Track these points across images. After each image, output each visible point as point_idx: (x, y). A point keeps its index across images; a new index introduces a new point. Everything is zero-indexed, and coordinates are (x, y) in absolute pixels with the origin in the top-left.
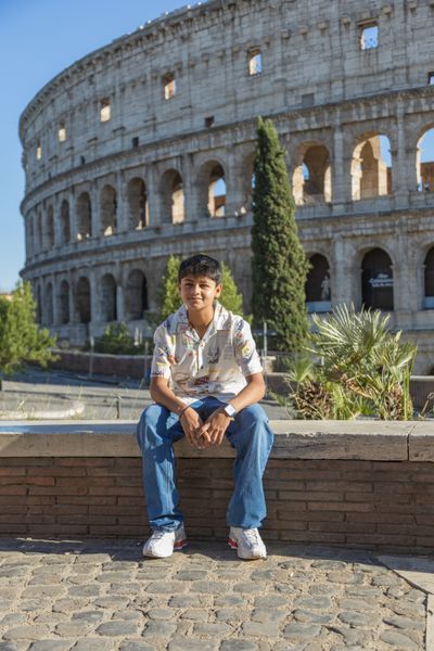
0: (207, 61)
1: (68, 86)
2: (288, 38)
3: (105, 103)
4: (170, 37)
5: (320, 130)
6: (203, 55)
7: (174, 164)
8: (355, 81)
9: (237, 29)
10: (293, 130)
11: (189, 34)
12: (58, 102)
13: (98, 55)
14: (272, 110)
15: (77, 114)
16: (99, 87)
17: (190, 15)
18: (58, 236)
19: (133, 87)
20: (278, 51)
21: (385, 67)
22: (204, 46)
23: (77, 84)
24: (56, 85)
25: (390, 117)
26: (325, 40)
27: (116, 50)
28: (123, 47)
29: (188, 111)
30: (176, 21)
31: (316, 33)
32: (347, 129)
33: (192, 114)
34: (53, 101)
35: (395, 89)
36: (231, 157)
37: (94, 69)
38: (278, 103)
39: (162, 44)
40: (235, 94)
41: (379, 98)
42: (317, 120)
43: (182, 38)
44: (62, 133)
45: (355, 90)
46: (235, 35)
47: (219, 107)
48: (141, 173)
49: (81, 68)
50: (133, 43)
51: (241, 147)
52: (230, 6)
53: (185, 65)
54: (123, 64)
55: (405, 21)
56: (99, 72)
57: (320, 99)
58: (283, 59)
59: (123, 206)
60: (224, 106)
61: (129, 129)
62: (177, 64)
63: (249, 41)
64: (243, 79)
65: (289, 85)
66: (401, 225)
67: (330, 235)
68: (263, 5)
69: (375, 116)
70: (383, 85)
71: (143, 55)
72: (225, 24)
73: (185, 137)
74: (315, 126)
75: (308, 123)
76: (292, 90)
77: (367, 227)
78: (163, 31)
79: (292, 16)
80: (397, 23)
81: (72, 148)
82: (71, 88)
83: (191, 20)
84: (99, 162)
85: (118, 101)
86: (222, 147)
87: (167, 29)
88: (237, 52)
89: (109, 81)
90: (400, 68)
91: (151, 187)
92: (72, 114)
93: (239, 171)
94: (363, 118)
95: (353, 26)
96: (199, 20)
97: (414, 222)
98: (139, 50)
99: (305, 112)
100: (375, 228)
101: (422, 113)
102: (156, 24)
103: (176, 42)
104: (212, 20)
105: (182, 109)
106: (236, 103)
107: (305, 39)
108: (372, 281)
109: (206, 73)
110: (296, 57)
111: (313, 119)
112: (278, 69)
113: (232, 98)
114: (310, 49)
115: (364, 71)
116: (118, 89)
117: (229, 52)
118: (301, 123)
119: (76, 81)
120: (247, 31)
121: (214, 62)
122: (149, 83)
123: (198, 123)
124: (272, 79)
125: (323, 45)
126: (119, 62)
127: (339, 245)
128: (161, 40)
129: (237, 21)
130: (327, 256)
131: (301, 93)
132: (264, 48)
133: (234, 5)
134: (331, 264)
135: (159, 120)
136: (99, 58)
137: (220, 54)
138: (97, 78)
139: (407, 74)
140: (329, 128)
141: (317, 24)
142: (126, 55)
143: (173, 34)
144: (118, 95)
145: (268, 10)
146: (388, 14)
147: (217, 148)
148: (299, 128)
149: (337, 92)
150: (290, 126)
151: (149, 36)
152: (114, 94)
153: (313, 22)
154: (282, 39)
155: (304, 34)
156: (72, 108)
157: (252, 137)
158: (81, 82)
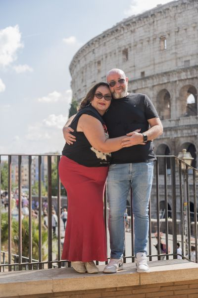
0: (142, 43)
1: (84, 54)
2: (178, 32)
3: (99, 63)
4: (126, 31)
5: (192, 79)
6: (140, 40)
9: (155, 27)
10: (180, 79)
11: (134, 29)
12: (81, 62)
13: (95, 40)
14: (170, 68)
15: (88, 69)
16: (97, 55)
17: (134, 20)
19: (111, 55)
20: (173, 38)
22: (140, 35)
23: (88, 53)
24: (79, 53)
27: (104, 37)
28: (106, 36)
29: (133, 68)
30: (127, 23)
31: (191, 29)
33: (135, 70)
34: (79, 61)
36: (152, 92)
37: (95, 46)
38: (173, 65)
39: (122, 34)
40: (154, 60)
42: (191, 74)
43: (131, 31)
46: (154, 30)
47: (147, 67)
49: (89, 45)
50: (110, 34)
51: (156, 87)
52: (152, 15)
53: (132, 45)
54: (107, 44)
56: (97, 48)
57: (192, 63)
58: (176, 42)
60: (149, 66)
62: (129, 44)
63: (161, 33)
64: (158, 52)
65: (179, 56)
67: (196, 134)
68: (167, 15)
71: (115, 39)
72: (150, 24)
74: (190, 77)
75: (187, 75)
76: (179, 58)
78: (123, 28)
79: (180, 21)
81: (85, 86)
82: (86, 55)
83: (135, 22)
85: (104, 62)
86: (147, 87)
87: (124, 27)
88: (155, 39)
89: (101, 53)
92: (86, 69)
93: (155, 100)
96: (138, 23)
98: (112, 37)
99: (185, 70)
102: (119, 25)
103: (128, 33)
104: (144, 22)
105: (130, 67)
106: (154, 64)
107: (186, 32)
109: (141, 49)
110: (182, 41)
111: (189, 73)
112: (173, 47)
113: (153, 62)
114: (188, 37)
116: (104, 57)
117: (151, 39)
118: (183, 76)
119: (87, 52)
120: (160, 28)
121: (145, 43)
122: (117, 54)
123: (138, 75)
124: (171, 52)
125: (194, 35)
126: (105, 43)
128: (122, 32)
129: (155, 23)
130: (195, 144)
131: (184, 59)
132: (167, 36)
133: (154, 15)
134: (197, 149)
136: (96, 41)
137: (147, 39)
138: (96, 51)
140: (196, 78)
141: (192, 24)
142: (108, 39)
143: (127, 29)
144: (104, 59)
145: (169, 18)
147: (145, 88)
148: (183, 78)
150: (178, 77)
151: (117, 30)
152: (102, 59)
153: (189, 23)
154: (175, 32)
155: (186, 29)
156: (86, 65)
157: (161, 83)
158: (90, 52)
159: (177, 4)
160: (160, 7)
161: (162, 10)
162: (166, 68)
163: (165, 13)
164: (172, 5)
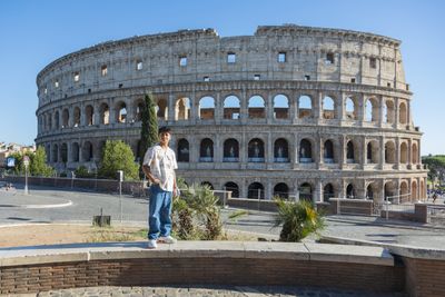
0: (120, 63)
1: (60, 65)
2: (153, 58)
3: (77, 74)
4: (105, 51)
5: (164, 93)
6: (119, 60)
7: (105, 101)
8: (178, 77)
9: (133, 52)
11: (113, 51)
12: (55, 71)
13: (74, 54)
14: (146, 84)
15: (64, 77)
16: (74, 67)
17: (114, 44)
18: (53, 126)
19: (89, 69)
20: (149, 62)
21: (189, 73)
22: (119, 57)
23: (64, 65)
24: (55, 64)
25: (190, 91)
26: (167, 60)
27: (82, 53)
28: (86, 52)
29: (112, 81)
30: (108, 45)
31: (164, 57)
32: (174, 94)
34: (53, 70)
35: (192, 81)
36: (129, 101)
37: (72, 60)
38: (148, 82)
39: (102, 54)
40: (131, 76)
41: (186, 84)
43: (111, 52)
44: (57, 84)
45: (178, 80)
46: (132, 54)
47: (125, 81)
48: (92, 103)
49: (66, 58)
50: (90, 51)
51: (133, 97)
52: (130, 42)
53: (111, 63)
54: (85, 59)
55: (196, 57)
56: (74, 61)
57: (164, 82)
58: (151, 65)
59: (83, 116)
60: (127, 80)
61: (87, 85)
62: (108, 62)
63: (137, 57)
64: (135, 71)
65: (153, 75)
66: (193, 131)
68: (143, 44)
69: (184, 90)
71: (94, 57)
72: (128, 49)
73: (110, 91)
74: (162, 92)
75: (160, 90)
76: (154, 77)
77: (180, 131)
79: (154, 50)
80: (193, 57)
81: (61, 90)
82: (62, 66)
83: (114, 46)
84: (73, 97)
85: (82, 74)
86: (125, 96)
87: (104, 48)
88: (133, 61)
89: (79, 65)
90: (194, 74)
91: (95, 109)
92: (62, 77)
93: (132, 106)
94: (180, 91)
95: (177, 56)
96: (117, 46)
97: (197, 130)
98: (92, 55)
100: (183, 131)
101: (201, 91)
102: (100, 45)
103: (108, 53)
104: (123, 47)
105: (109, 80)
106: (132, 80)
107: (159, 59)
108: (181, 151)
109: (120, 67)
110: (156, 65)
111: (162, 89)
112: (149, 69)
113: (130, 78)
114: (161, 63)
115: (181, 74)
116: (82, 69)
117: (129, 60)
118: (157, 90)
120: (137, 53)
121: (123, 63)
122: (96, 68)
123: (117, 86)
124: (146, 72)
125: (166, 62)
126: (83, 58)
128: (102, 52)
129: (133, 49)
131: (157, 79)
132: (143, 60)
133: (132, 42)
135: (100, 83)
136: (75, 56)
137: (126, 60)
138: (74, 64)
139: (196, 76)
140: (167, 93)
142: (87, 56)
143: (107, 50)
145: (145, 46)
146: (190, 54)
147: (123, 96)
148: (156, 92)
149: (171, 79)
151: (97, 50)
152: (81, 71)
153: (163, 53)
154: (151, 58)
156: (62, 74)
157: (138, 94)
158: (67, 64)
162: (141, 83)
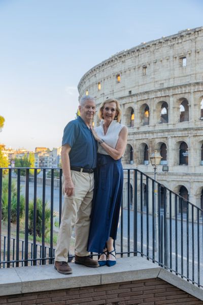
0: (130, 70)
1: (89, 77)
2: (156, 62)
3: (99, 83)
4: (119, 61)
5: (165, 96)
6: (129, 68)
8: (177, 79)
9: (140, 59)
11: (125, 60)
12: (86, 83)
14: (150, 89)
15: (91, 88)
17: (125, 54)
19: (107, 79)
20: (152, 64)
21: (188, 74)
22: (129, 65)
24: (85, 77)
25: (189, 92)
26: (168, 63)
27: (103, 65)
28: (105, 64)
29: (124, 88)
30: (120, 56)
31: (165, 61)
32: (175, 96)
33: (124, 90)
35: (191, 82)
36: (136, 106)
37: (96, 72)
38: (152, 87)
39: (116, 64)
40: (138, 83)
41: (185, 86)
43: (123, 62)
45: (178, 83)
46: (139, 61)
49: (92, 71)
50: (107, 63)
51: (139, 102)
52: (137, 50)
53: (123, 71)
55: (195, 57)
56: (98, 73)
57: (166, 86)
58: (154, 70)
60: (134, 87)
61: (106, 94)
62: (120, 71)
63: (143, 63)
64: (141, 77)
65: (156, 80)
66: (191, 134)
67: (167, 136)
68: (148, 50)
69: (184, 92)
70: (188, 80)
71: (110, 68)
72: (136, 57)
74: (163, 95)
75: (161, 94)
76: (157, 82)
77: (180, 134)
78: (116, 59)
79: (157, 55)
80: (193, 57)
83: (125, 55)
85: (103, 83)
86: (133, 102)
88: (139, 67)
89: (100, 77)
90: (193, 74)
93: (139, 111)
94: (180, 93)
95: (178, 58)
96: (128, 55)
97: (196, 132)
98: (109, 66)
100: (182, 134)
101: (200, 91)
102: (114, 57)
103: (120, 63)
104: (132, 55)
105: (121, 87)
108: (183, 153)
109: (130, 74)
110: (158, 69)
111: (163, 92)
112: (152, 74)
114: (163, 66)
115: (181, 75)
116: (103, 80)
118: (159, 94)
119: (91, 76)
120: (143, 60)
121: (132, 71)
122: (112, 78)
123: (127, 94)
124: (151, 77)
126: (104, 70)
127: (170, 140)
128: (116, 62)
129: (140, 56)
130: (166, 144)
131: (160, 83)
132: (148, 66)
133: (139, 50)
134: (167, 147)
135: (115, 91)
136: (97, 68)
137: (134, 68)
138: (97, 75)
139: (196, 76)
140: (168, 96)
141: (166, 57)
142: (106, 67)
145: (149, 52)
146: (190, 54)
148: (158, 96)
149: (171, 82)
150: (155, 95)
151: (112, 61)
153: (164, 57)
155: (161, 61)
156: (90, 85)
157: (143, 99)
158: (93, 76)
159: (155, 42)
160: (143, 44)
161: (144, 47)
162: (146, 89)
163: (146, 49)
164: (152, 43)
